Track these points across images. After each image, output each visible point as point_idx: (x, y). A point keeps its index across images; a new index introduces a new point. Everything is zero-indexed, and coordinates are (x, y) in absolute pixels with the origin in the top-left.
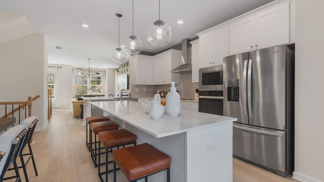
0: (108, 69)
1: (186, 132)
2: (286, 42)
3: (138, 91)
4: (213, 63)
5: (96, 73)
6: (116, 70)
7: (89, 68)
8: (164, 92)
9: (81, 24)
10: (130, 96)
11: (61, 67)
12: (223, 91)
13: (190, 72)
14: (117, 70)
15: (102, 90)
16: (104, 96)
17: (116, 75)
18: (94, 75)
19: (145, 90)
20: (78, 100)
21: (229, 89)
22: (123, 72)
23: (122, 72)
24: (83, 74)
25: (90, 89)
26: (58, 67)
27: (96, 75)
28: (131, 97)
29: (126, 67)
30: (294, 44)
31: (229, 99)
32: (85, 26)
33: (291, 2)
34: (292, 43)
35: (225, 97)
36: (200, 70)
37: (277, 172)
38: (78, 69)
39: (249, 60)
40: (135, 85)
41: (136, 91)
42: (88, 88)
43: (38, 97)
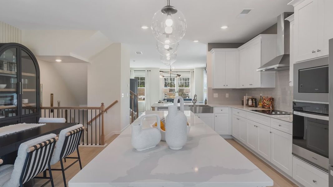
0: (196, 68)
3: (217, 97)
4: (319, 51)
5: (177, 75)
6: (204, 69)
7: (171, 70)
8: (252, 100)
9: (141, 26)
11: (150, 71)
15: (190, 94)
17: (205, 76)
19: (227, 95)
26: (148, 71)
32: (145, 28)
40: (213, 89)
41: (214, 97)
42: (176, 91)
43: (116, 102)
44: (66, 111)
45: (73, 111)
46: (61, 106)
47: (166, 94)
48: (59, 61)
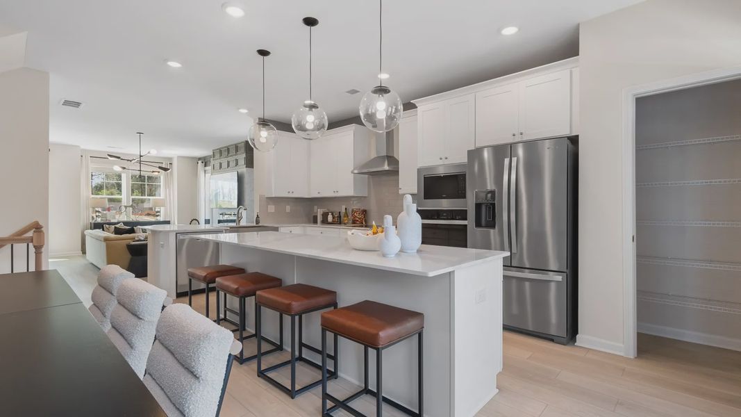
0: (178, 157)
1: (454, 271)
2: (566, 132)
3: (274, 211)
4: (446, 158)
5: (160, 168)
6: (200, 162)
7: (141, 156)
8: (332, 214)
9: (167, 60)
10: (257, 224)
12: (466, 210)
13: (395, 172)
14: (205, 161)
15: (162, 210)
16: (168, 222)
17: (201, 174)
18: (153, 172)
19: (288, 208)
20: (115, 234)
21: (478, 206)
22: (224, 165)
23: (221, 167)
24: (124, 168)
25: (132, 206)
27: (157, 173)
28: (260, 225)
29: (232, 156)
30: (577, 136)
31: (478, 224)
32: (174, 64)
33: (573, 69)
34: (574, 134)
35: (470, 222)
36: (419, 171)
37: (553, 338)
38: (109, 155)
39: (513, 159)
40: (267, 198)
41: (269, 211)
42: (124, 202)
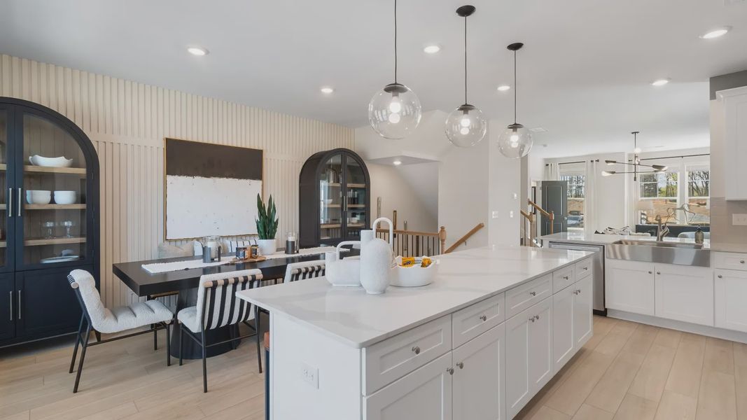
5: (654, 166)
9: (497, 88)
10: (697, 241)
11: (598, 161)
26: (592, 161)
41: (735, 224)
43: (480, 226)
44: (418, 237)
45: (425, 239)
46: (409, 229)
47: (645, 213)
48: (397, 163)
